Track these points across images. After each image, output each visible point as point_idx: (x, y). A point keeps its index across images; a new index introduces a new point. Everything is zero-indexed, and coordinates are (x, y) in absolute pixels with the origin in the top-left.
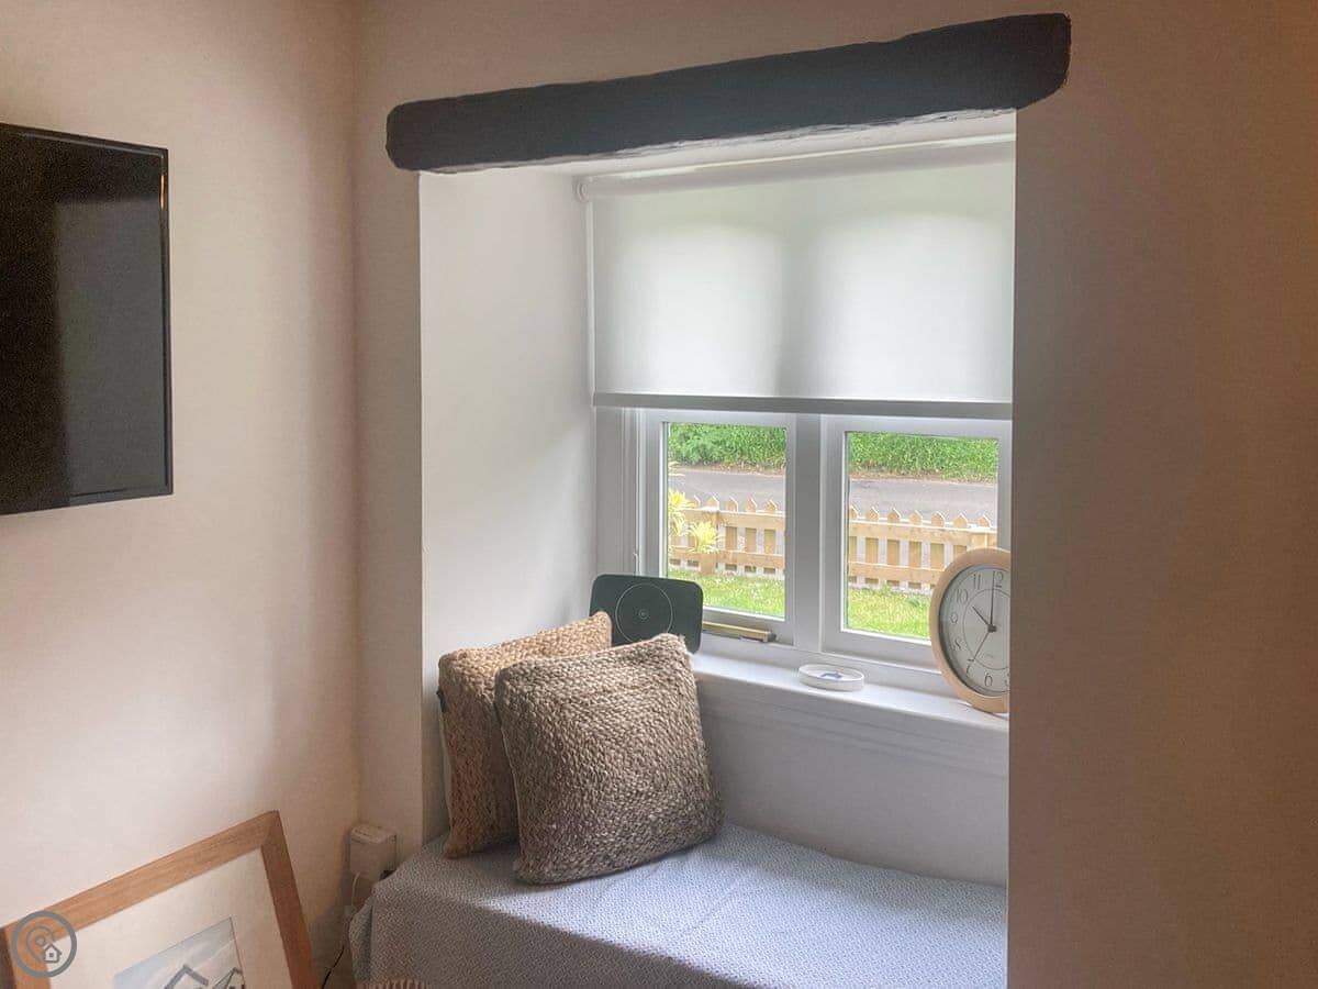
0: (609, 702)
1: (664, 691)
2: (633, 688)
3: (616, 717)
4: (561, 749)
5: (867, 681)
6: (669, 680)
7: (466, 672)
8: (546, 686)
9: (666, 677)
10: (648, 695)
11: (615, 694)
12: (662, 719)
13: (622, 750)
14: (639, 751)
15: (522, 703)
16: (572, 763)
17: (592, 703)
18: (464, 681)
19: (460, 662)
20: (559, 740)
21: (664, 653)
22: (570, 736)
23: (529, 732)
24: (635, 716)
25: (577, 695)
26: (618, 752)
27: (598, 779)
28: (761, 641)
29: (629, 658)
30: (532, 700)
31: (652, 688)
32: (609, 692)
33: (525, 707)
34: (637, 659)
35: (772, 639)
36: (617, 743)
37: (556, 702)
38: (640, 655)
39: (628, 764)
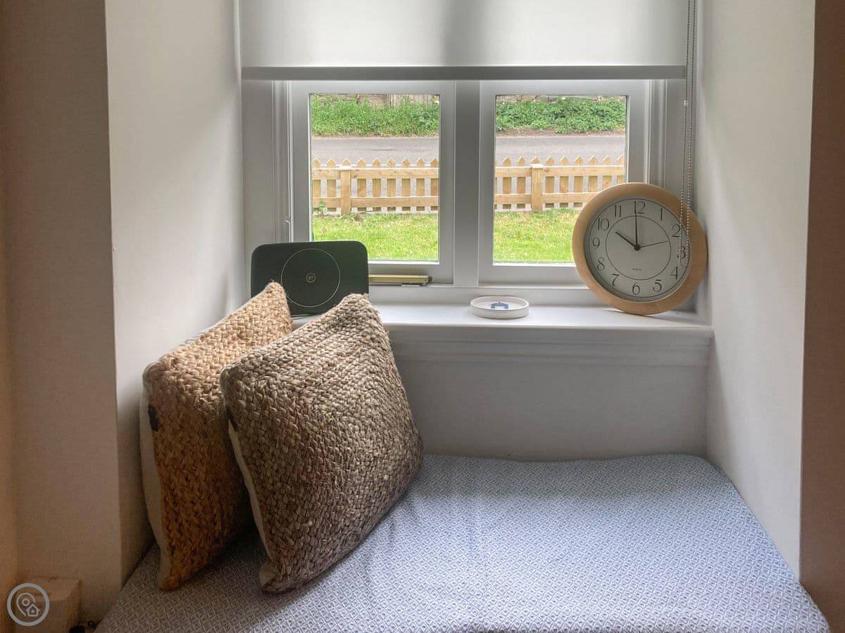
0: (337, 376)
1: (373, 351)
2: (348, 354)
3: (346, 389)
4: (308, 439)
5: (531, 305)
6: (372, 339)
7: (182, 380)
8: (279, 376)
9: (368, 337)
10: (362, 359)
11: (338, 366)
12: (378, 378)
13: (357, 421)
14: (370, 417)
15: (260, 401)
16: (320, 450)
17: (324, 382)
18: (181, 391)
19: (173, 370)
20: (304, 430)
21: (361, 314)
22: (313, 423)
23: (272, 431)
24: (360, 383)
25: (309, 378)
26: (354, 424)
27: (344, 459)
28: (421, 285)
29: (334, 326)
30: (270, 395)
31: (362, 351)
32: (334, 365)
33: (264, 405)
34: (339, 325)
35: (430, 281)
36: (352, 415)
37: (293, 390)
38: (340, 320)
39: (363, 432)
